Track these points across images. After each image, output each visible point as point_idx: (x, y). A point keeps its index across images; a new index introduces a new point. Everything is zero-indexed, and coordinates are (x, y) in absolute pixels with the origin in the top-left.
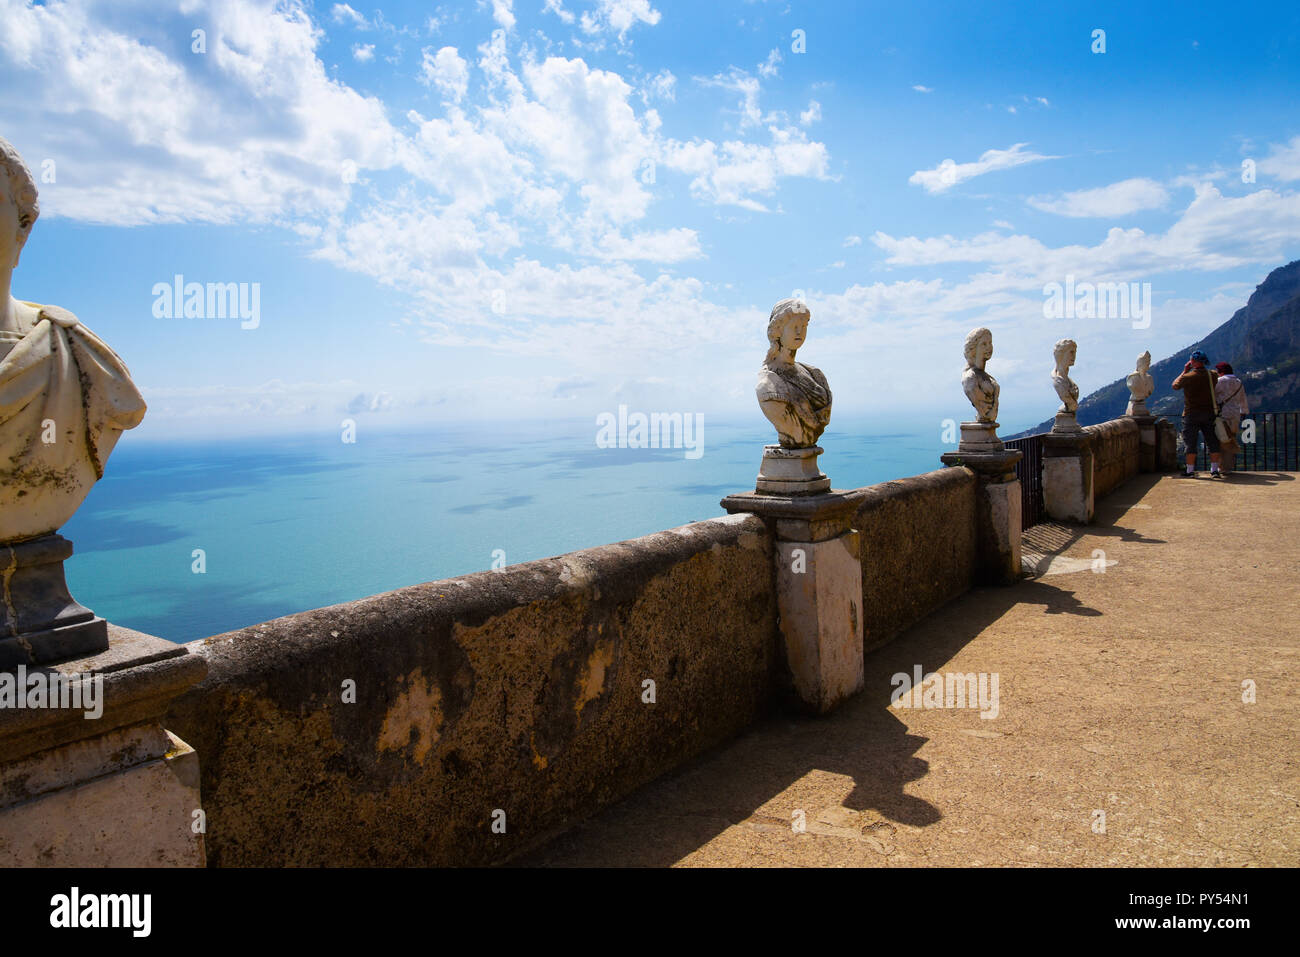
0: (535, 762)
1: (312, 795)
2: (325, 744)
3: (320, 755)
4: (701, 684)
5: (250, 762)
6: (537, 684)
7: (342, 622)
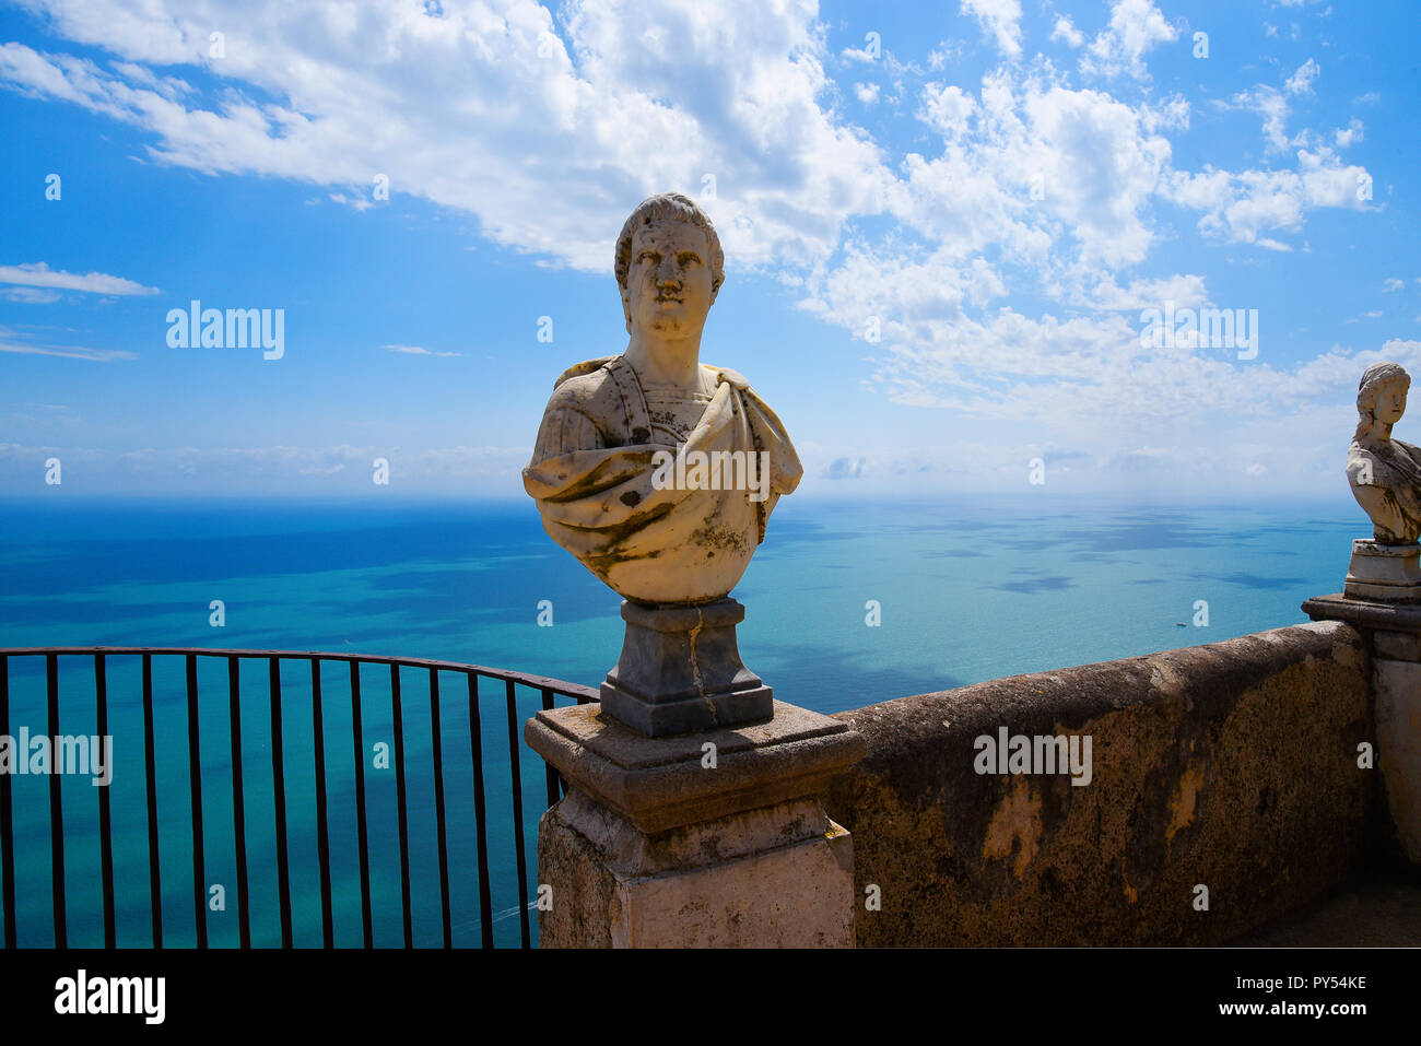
0: (1126, 892)
1: (924, 897)
2: (937, 843)
3: (932, 855)
4: (1292, 824)
5: (873, 853)
6: (1130, 803)
7: (951, 711)
